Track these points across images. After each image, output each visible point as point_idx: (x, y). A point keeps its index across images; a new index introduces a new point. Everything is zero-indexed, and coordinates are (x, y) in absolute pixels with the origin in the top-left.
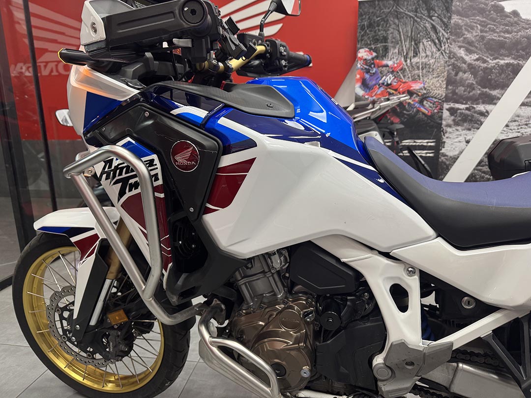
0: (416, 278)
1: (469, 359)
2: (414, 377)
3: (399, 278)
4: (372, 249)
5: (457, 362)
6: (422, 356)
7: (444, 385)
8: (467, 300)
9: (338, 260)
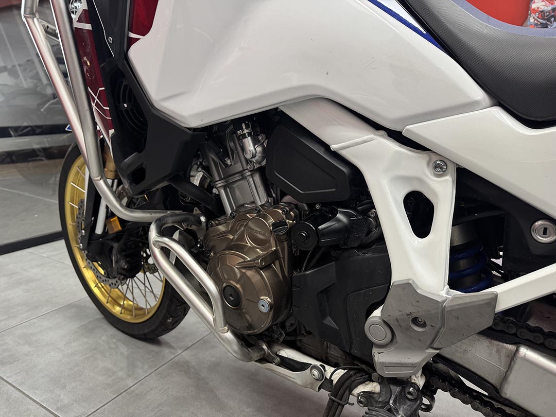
0: (447, 180)
1: (541, 342)
2: (427, 349)
3: (420, 180)
4: (377, 127)
5: (518, 343)
6: (440, 311)
7: (492, 381)
8: (541, 225)
9: (326, 147)
